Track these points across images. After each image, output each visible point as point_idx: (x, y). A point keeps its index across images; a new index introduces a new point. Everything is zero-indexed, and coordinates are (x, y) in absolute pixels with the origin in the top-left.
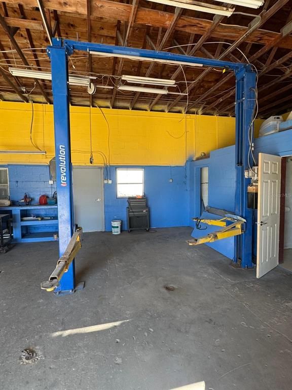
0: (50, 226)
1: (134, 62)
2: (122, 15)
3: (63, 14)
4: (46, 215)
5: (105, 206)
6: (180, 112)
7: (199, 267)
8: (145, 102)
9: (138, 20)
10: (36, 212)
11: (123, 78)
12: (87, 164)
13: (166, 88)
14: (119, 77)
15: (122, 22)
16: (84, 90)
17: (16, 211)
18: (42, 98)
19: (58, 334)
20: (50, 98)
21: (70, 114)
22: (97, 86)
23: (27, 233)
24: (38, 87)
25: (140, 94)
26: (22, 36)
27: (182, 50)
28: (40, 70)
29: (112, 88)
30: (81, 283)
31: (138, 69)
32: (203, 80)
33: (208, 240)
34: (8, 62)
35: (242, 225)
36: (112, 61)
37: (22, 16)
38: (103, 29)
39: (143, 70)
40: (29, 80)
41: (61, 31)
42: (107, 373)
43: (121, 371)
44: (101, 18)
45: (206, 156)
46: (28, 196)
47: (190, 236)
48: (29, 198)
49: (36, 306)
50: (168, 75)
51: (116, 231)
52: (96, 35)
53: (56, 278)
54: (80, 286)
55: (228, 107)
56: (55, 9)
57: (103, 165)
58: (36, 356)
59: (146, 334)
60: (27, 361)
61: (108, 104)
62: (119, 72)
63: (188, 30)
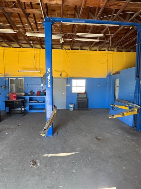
0: (41, 105)
1: (83, 26)
2: (78, 3)
3: (50, 5)
4: (40, 100)
5: (66, 97)
6: (105, 50)
7: (113, 129)
8: (87, 46)
9: (86, 4)
10: (35, 99)
11: (77, 35)
12: (59, 77)
13: (99, 38)
14: (75, 34)
15: (77, 6)
16: (58, 41)
17: (27, 98)
18: (39, 46)
19: (46, 155)
20: (42, 46)
21: (53, 53)
22: (65, 39)
23: (31, 108)
24: (38, 41)
25: (85, 42)
26: (31, 17)
27: (108, 18)
28: (38, 33)
29: (71, 39)
30: (56, 133)
31: (84, 29)
32: (118, 33)
33: (119, 116)
34: (25, 30)
35: (138, 109)
36: (72, 26)
37: (31, 8)
38: (68, 11)
39: (87, 30)
40: (34, 38)
41: (48, 13)
42: (69, 176)
43: (75, 176)
44: (68, 5)
45: (118, 73)
46: (32, 91)
47: (108, 113)
48: (33, 92)
49: (36, 141)
50: (99, 32)
51: (71, 109)
52: (65, 14)
53: (46, 130)
54: (55, 134)
55: (131, 47)
56: (46, 3)
57: (66, 77)
58: (37, 164)
59: (87, 160)
60: (33, 166)
61: (69, 47)
62: (75, 31)
63: (112, 7)
